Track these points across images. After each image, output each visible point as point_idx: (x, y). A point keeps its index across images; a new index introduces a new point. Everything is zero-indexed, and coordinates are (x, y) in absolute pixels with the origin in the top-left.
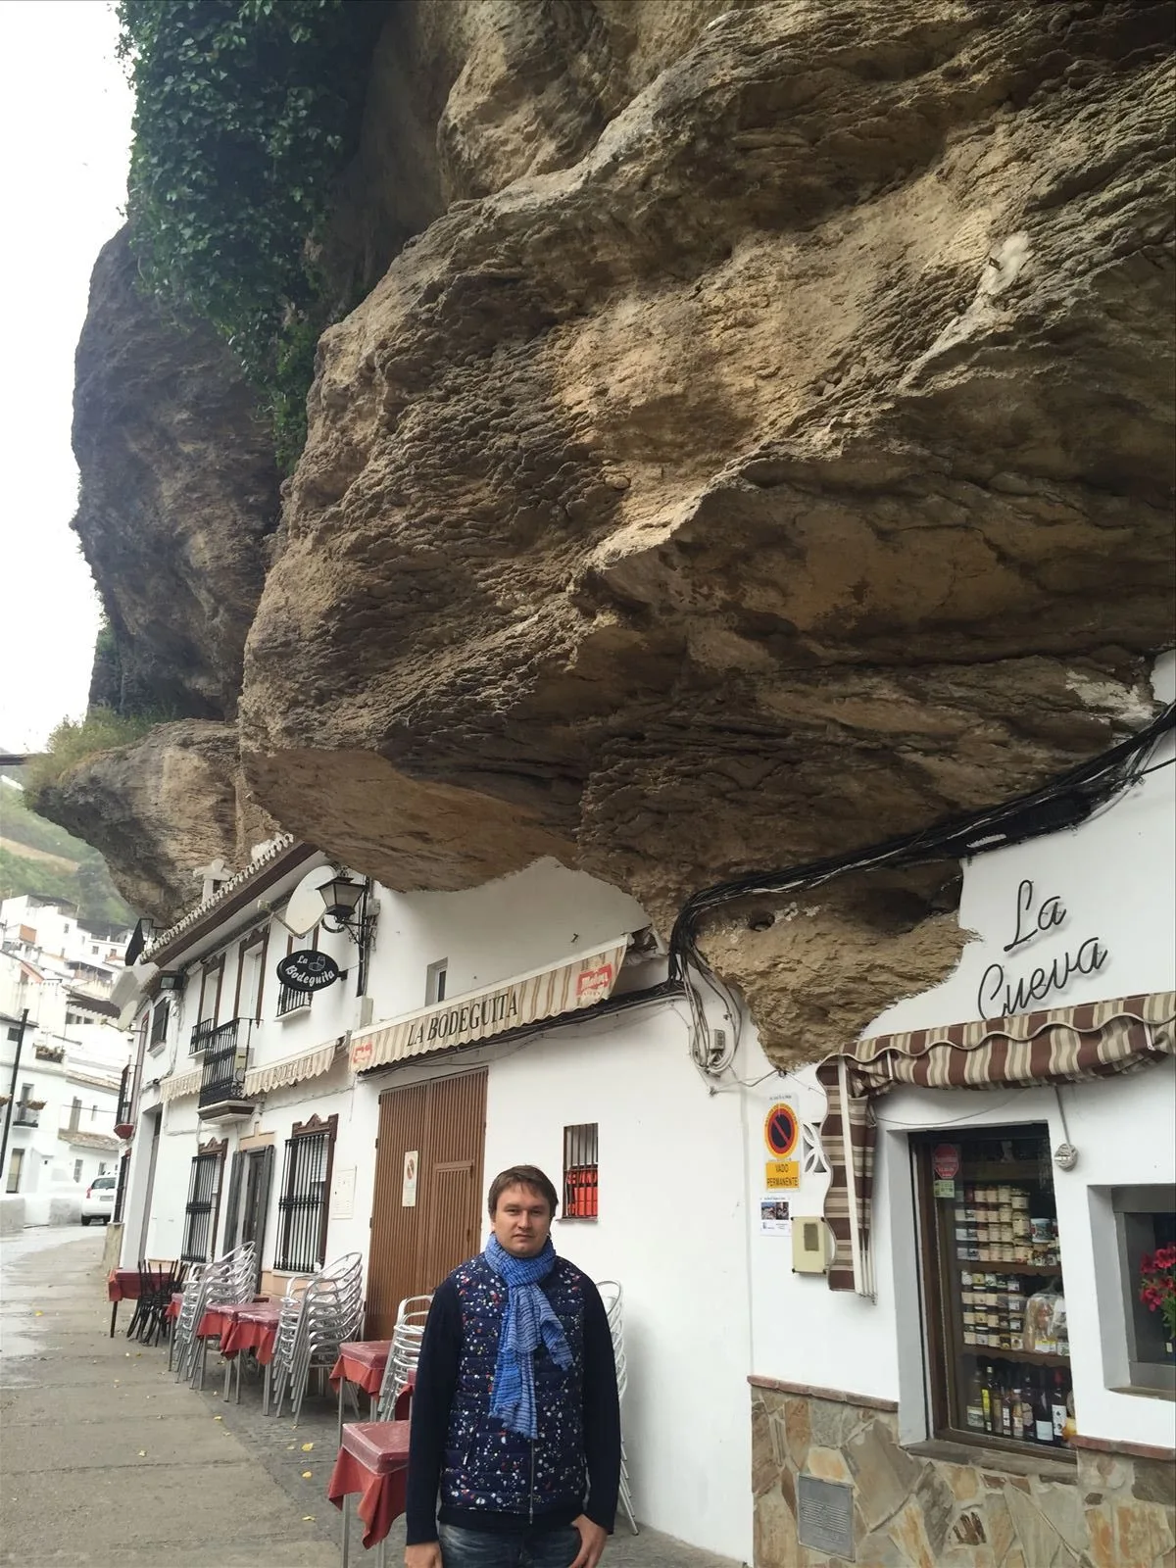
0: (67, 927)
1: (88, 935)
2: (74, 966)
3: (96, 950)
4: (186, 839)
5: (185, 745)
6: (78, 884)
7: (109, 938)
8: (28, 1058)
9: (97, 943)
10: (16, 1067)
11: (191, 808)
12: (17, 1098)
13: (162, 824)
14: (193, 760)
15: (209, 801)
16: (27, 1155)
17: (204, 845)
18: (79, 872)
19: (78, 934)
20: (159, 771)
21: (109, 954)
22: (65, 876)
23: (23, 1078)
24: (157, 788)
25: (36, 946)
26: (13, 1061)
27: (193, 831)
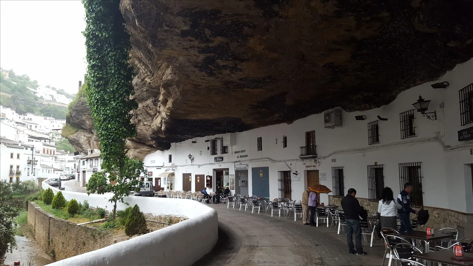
0: (13, 113)
1: (18, 114)
2: (17, 123)
3: (20, 118)
4: (85, 145)
5: (84, 136)
6: (12, 100)
7: (23, 115)
8: (34, 153)
9: (20, 116)
10: (33, 155)
11: (85, 142)
12: (33, 160)
13: (83, 144)
14: (85, 138)
15: (87, 142)
16: (36, 169)
17: (87, 146)
18: (11, 97)
19: (16, 114)
20: (81, 138)
21: (23, 118)
22: (8, 99)
23: (34, 156)
24: (82, 140)
25: (6, 118)
26: (32, 154)
27: (86, 145)
